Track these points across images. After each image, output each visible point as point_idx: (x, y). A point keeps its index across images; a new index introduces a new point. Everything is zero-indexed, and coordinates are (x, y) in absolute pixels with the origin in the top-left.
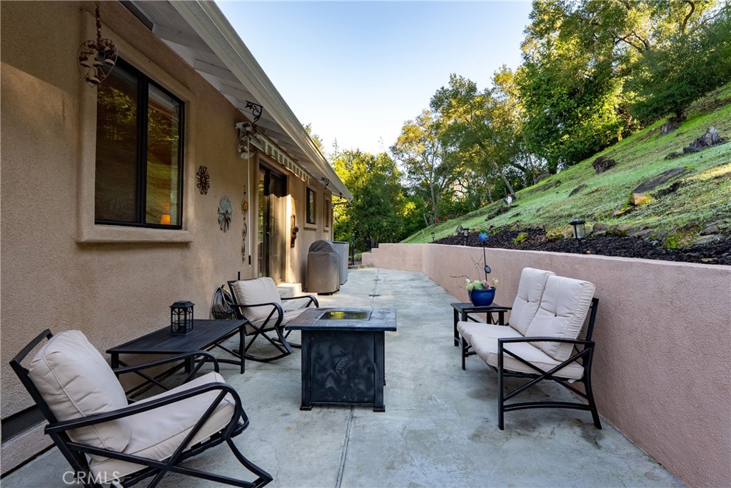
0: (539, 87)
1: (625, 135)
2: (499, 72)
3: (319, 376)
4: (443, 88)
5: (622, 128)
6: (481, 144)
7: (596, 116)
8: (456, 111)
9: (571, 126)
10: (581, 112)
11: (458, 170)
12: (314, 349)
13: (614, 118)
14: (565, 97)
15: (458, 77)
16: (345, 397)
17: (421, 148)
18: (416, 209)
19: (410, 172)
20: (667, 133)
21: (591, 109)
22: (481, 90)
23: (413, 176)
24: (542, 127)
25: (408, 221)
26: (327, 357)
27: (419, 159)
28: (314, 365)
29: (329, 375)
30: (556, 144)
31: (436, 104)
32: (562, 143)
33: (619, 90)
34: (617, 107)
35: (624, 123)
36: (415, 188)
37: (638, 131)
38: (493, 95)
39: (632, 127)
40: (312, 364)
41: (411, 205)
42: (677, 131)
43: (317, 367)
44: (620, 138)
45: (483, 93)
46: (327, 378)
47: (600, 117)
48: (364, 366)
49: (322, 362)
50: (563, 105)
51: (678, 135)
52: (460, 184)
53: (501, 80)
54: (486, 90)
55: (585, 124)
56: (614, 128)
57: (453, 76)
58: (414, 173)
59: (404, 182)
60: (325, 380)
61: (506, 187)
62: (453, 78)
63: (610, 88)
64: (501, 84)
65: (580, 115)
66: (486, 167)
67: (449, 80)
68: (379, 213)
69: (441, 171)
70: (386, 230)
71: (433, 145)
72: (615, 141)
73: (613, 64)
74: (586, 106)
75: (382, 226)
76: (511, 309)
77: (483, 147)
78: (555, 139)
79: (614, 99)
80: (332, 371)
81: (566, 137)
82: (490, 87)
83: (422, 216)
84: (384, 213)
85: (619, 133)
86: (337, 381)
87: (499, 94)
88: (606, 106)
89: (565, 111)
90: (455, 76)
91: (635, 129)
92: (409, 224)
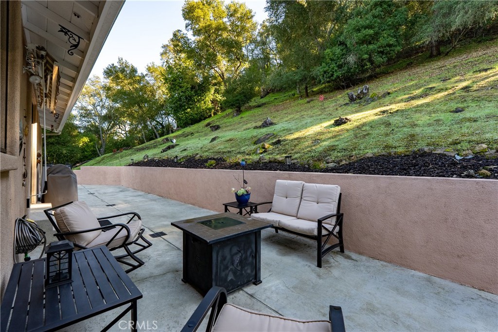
0: (175, 81)
1: (215, 114)
2: (150, 65)
3: (223, 274)
4: (113, 65)
5: (213, 110)
6: (139, 105)
7: (203, 102)
8: (122, 82)
9: (191, 105)
10: (196, 99)
11: (123, 119)
12: (220, 254)
13: (210, 105)
14: (189, 89)
15: (124, 61)
16: (239, 283)
17: (93, 100)
18: (90, 142)
19: (81, 116)
20: (236, 116)
21: (201, 98)
22: (139, 73)
23: (83, 119)
24: (177, 103)
25: (83, 150)
26: (228, 257)
27: (90, 107)
28: (220, 267)
29: (230, 271)
30: (184, 113)
31: (108, 74)
32: (186, 113)
33: (212, 91)
34: (211, 100)
35: (214, 108)
36: (85, 128)
37: (220, 113)
38: (146, 78)
39: (217, 111)
40: (219, 266)
41: (86, 139)
42: (240, 116)
43: (222, 267)
44: (212, 115)
45: (140, 75)
46: (229, 273)
47: (205, 103)
48: (250, 256)
49: (225, 262)
50: (188, 93)
51: (241, 118)
52: (120, 128)
53: (152, 71)
54: (142, 73)
55: (198, 105)
56: (210, 109)
57: (121, 59)
58: (84, 117)
59: (77, 122)
60: (227, 276)
61: (155, 133)
62: (120, 60)
63: (209, 90)
64: (152, 73)
65: (196, 100)
66: (142, 119)
67: (118, 60)
68: (58, 143)
69: (107, 118)
70: (65, 156)
71: (101, 100)
72: (210, 116)
73: (210, 79)
74: (198, 96)
75: (62, 153)
76: (272, 203)
77: (140, 107)
78: (184, 110)
79: (210, 96)
80: (231, 267)
81: (189, 110)
82: (145, 73)
83: (94, 147)
84: (64, 144)
85: (212, 112)
86: (235, 273)
87: (150, 79)
88: (207, 99)
89: (189, 96)
90: (122, 60)
91: (218, 112)
92: (83, 152)
